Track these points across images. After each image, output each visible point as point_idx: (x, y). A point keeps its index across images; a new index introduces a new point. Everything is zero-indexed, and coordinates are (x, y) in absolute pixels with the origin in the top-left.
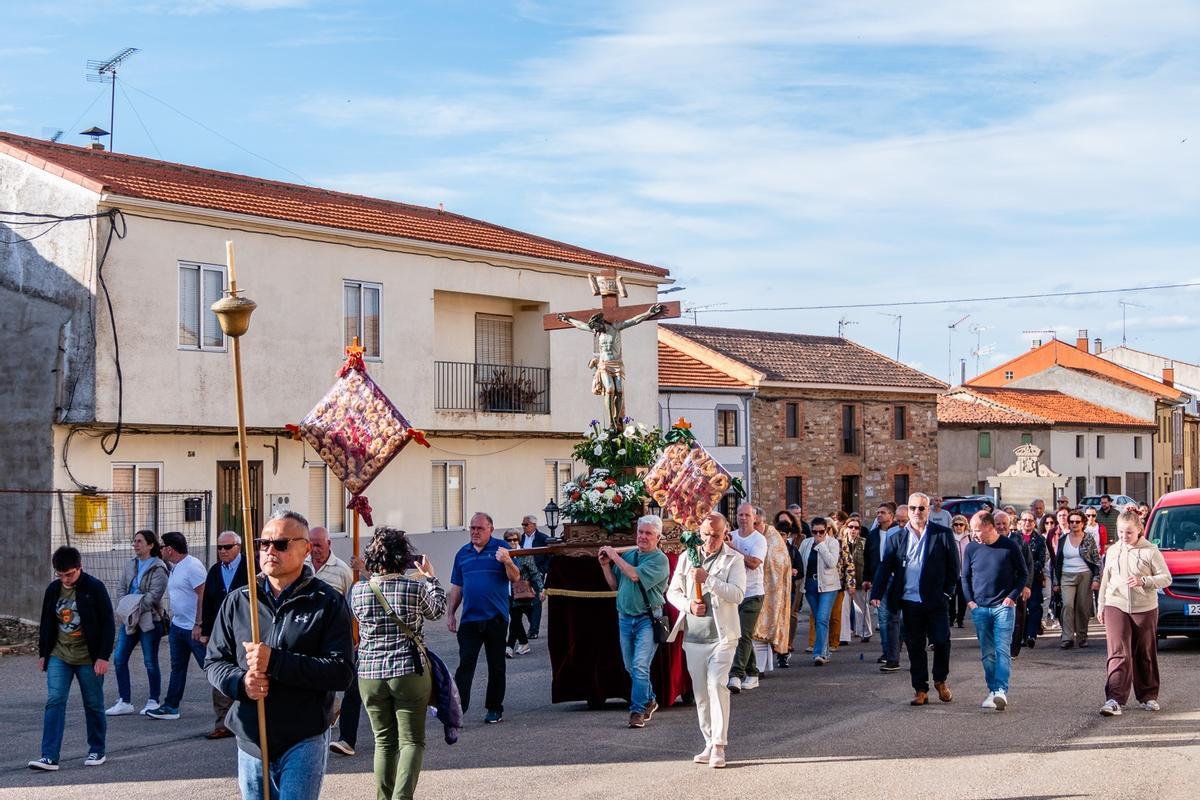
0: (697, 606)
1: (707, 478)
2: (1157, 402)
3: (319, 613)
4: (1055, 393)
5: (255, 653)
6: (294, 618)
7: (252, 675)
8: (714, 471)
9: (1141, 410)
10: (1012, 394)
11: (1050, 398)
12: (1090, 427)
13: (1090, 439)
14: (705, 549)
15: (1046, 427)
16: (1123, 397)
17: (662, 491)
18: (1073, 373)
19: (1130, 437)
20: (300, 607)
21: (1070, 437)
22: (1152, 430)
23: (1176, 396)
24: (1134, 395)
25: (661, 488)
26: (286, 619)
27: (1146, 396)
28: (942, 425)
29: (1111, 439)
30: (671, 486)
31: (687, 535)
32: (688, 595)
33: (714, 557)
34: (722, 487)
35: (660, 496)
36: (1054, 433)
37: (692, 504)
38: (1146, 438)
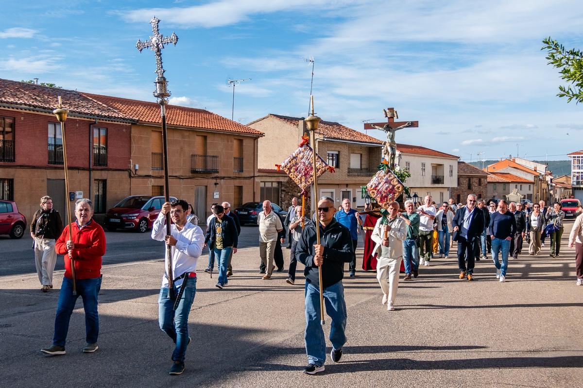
0: (385, 241)
1: (394, 186)
2: (535, 176)
3: (340, 234)
4: (509, 173)
5: (319, 248)
6: (331, 236)
7: (317, 256)
8: (397, 183)
9: (531, 178)
10: (499, 174)
11: (508, 175)
12: (519, 183)
13: (519, 186)
14: (390, 217)
15: (509, 183)
16: (526, 175)
17: (374, 191)
18: (513, 168)
19: (528, 185)
20: (333, 233)
21: (514, 185)
22: (533, 183)
23: (538, 174)
24: (529, 174)
25: (373, 189)
26: (328, 237)
27: (531, 175)
28: (488, 182)
29: (524, 186)
30: (378, 188)
31: (383, 210)
32: (381, 237)
33: (393, 221)
34: (400, 190)
35: (373, 192)
36: (510, 184)
37: (386, 197)
38: (532, 185)
